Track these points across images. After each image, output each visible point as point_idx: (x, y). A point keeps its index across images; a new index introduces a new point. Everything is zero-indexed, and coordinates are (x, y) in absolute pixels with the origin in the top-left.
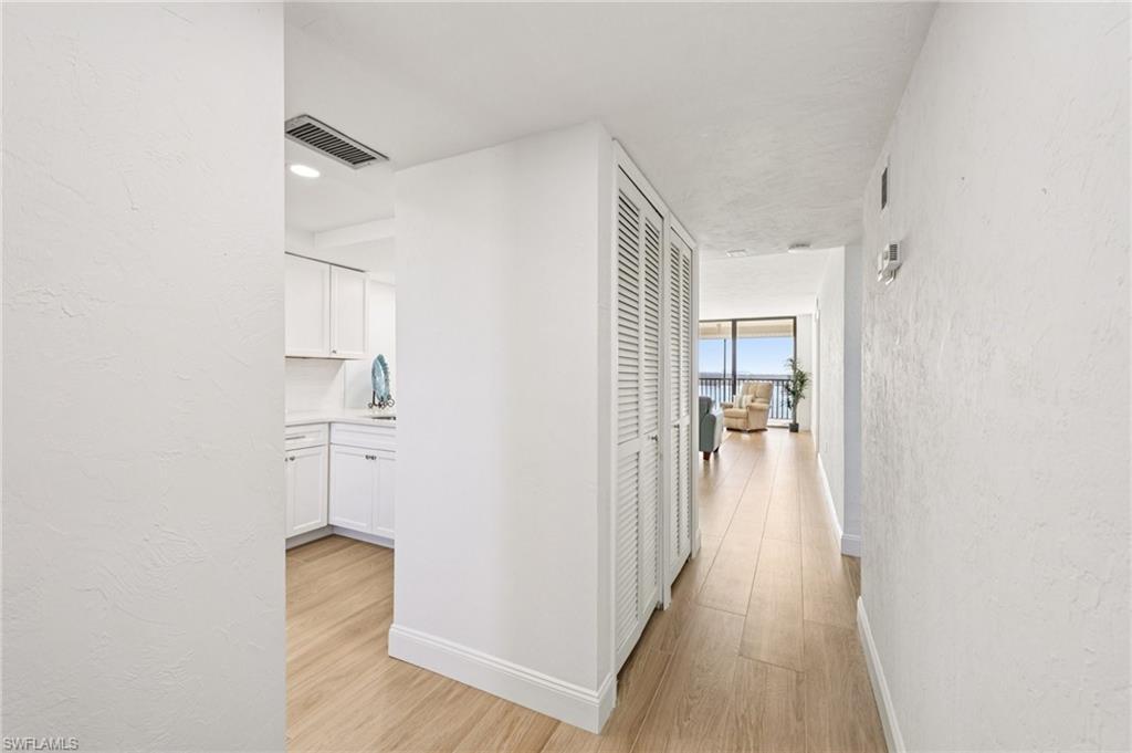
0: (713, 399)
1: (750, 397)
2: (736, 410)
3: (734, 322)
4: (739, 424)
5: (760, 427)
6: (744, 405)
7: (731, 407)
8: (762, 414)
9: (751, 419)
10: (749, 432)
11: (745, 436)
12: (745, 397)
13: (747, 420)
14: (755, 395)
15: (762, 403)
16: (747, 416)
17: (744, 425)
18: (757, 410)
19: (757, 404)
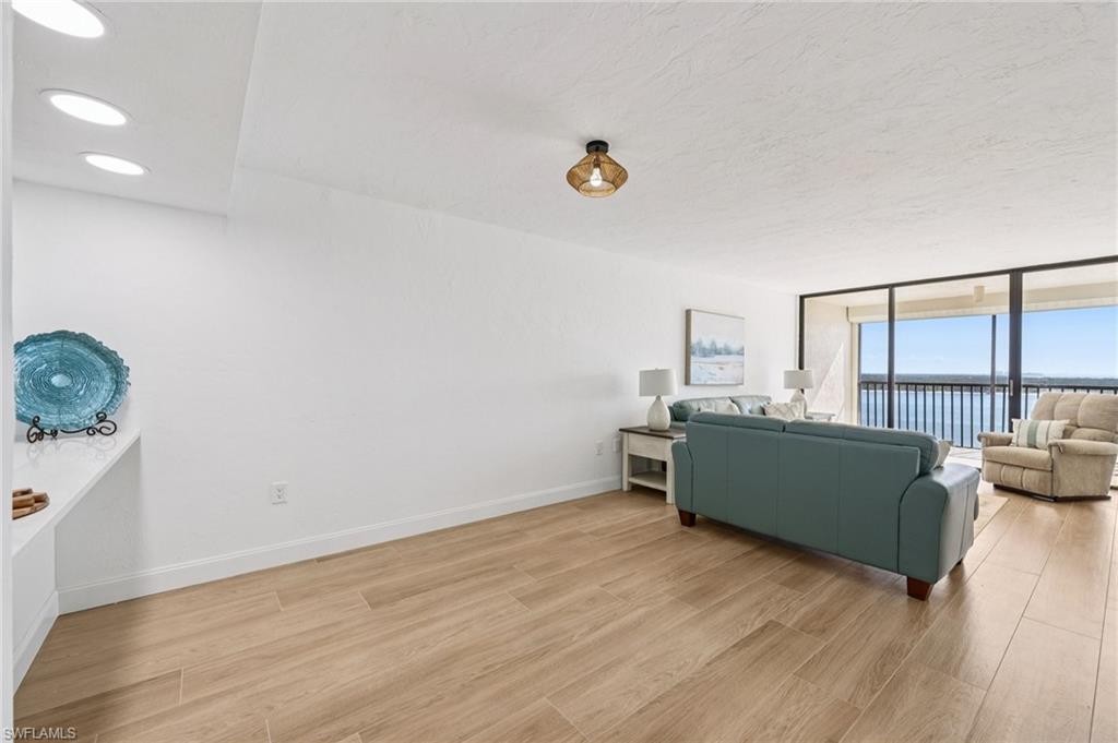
0: (938, 440)
1: (1057, 425)
2: (1020, 449)
3: (1016, 274)
4: (1029, 479)
5: (1091, 491)
6: (1040, 439)
7: (1008, 442)
8: (1096, 467)
9: (1061, 471)
10: (1057, 500)
11: (1045, 512)
12: (1044, 424)
13: (1050, 474)
14: (1073, 422)
15: (1095, 440)
16: (1052, 467)
17: (1042, 484)
18: (1079, 455)
19: (1081, 441)
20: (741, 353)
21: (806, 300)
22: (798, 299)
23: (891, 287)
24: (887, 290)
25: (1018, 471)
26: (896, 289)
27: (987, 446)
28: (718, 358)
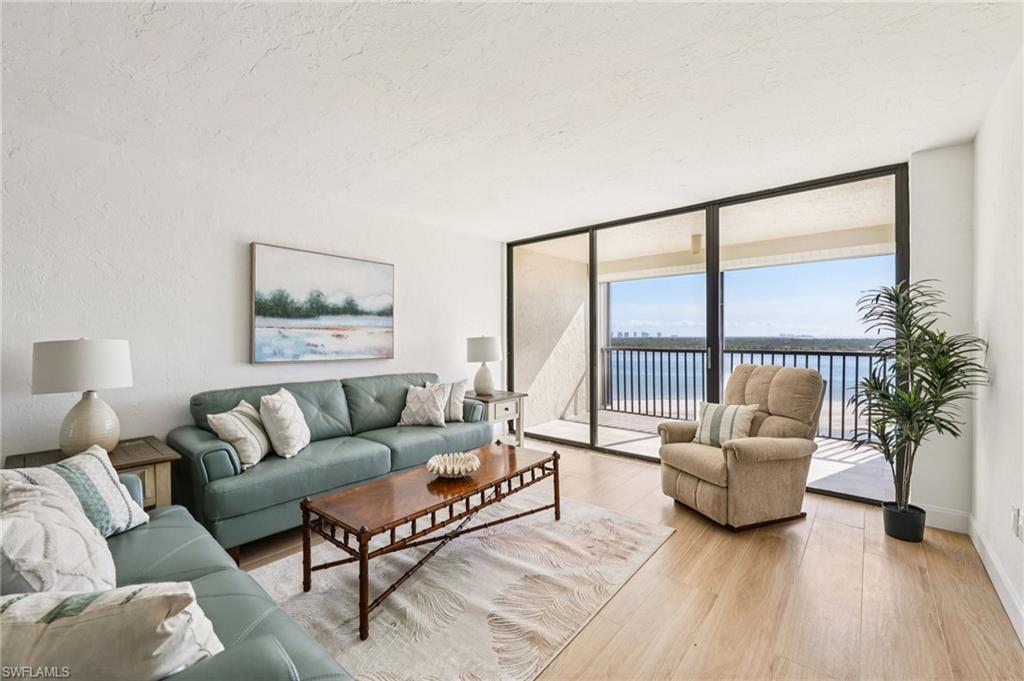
1: (744, 413)
2: (702, 449)
4: (703, 497)
5: (778, 512)
6: (724, 432)
7: (692, 436)
9: (736, 490)
10: (729, 529)
12: (730, 409)
13: (723, 492)
14: (764, 408)
15: (784, 436)
16: (727, 481)
17: (716, 508)
18: (761, 462)
19: (768, 440)
20: (388, 313)
21: (515, 249)
22: (506, 247)
23: (591, 230)
24: (587, 235)
25: (693, 482)
26: (599, 233)
27: (666, 443)
28: (325, 321)
